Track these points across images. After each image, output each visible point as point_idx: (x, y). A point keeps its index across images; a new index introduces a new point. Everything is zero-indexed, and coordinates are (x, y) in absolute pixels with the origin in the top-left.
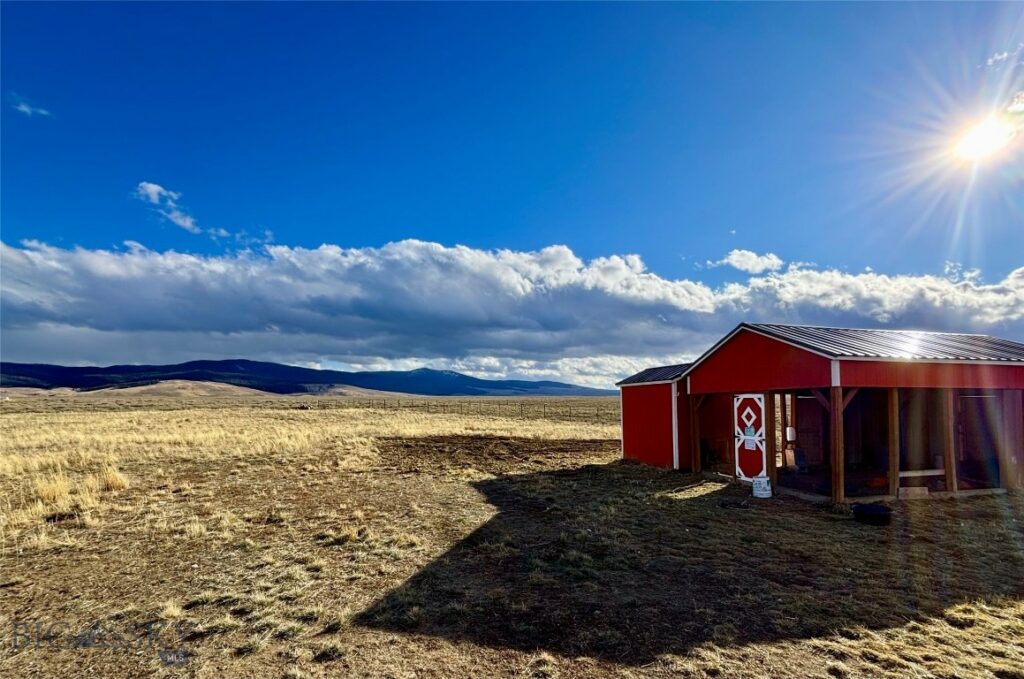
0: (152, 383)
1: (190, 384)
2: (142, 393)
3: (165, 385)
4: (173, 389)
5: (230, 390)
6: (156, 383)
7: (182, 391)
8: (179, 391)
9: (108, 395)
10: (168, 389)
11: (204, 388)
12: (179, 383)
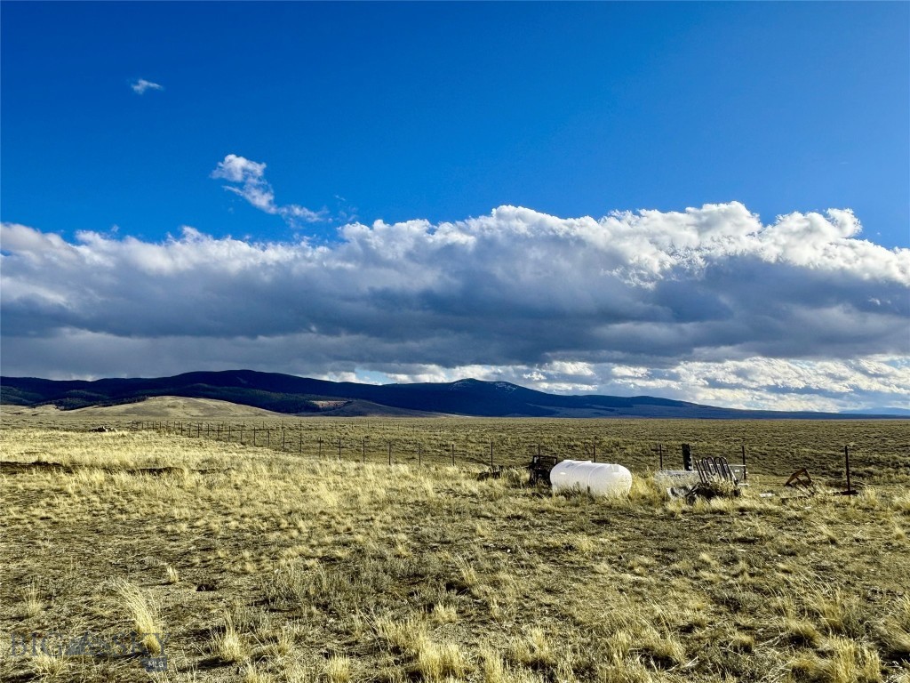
0: (139, 401)
1: (181, 401)
2: (128, 412)
3: (154, 402)
4: (162, 407)
5: (226, 409)
6: (143, 400)
7: (171, 410)
8: (168, 409)
9: (91, 414)
10: (155, 407)
11: (196, 406)
12: (169, 400)
